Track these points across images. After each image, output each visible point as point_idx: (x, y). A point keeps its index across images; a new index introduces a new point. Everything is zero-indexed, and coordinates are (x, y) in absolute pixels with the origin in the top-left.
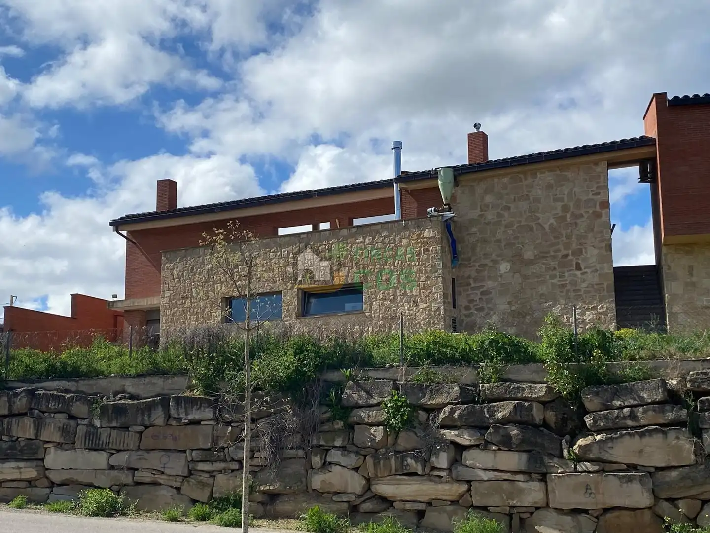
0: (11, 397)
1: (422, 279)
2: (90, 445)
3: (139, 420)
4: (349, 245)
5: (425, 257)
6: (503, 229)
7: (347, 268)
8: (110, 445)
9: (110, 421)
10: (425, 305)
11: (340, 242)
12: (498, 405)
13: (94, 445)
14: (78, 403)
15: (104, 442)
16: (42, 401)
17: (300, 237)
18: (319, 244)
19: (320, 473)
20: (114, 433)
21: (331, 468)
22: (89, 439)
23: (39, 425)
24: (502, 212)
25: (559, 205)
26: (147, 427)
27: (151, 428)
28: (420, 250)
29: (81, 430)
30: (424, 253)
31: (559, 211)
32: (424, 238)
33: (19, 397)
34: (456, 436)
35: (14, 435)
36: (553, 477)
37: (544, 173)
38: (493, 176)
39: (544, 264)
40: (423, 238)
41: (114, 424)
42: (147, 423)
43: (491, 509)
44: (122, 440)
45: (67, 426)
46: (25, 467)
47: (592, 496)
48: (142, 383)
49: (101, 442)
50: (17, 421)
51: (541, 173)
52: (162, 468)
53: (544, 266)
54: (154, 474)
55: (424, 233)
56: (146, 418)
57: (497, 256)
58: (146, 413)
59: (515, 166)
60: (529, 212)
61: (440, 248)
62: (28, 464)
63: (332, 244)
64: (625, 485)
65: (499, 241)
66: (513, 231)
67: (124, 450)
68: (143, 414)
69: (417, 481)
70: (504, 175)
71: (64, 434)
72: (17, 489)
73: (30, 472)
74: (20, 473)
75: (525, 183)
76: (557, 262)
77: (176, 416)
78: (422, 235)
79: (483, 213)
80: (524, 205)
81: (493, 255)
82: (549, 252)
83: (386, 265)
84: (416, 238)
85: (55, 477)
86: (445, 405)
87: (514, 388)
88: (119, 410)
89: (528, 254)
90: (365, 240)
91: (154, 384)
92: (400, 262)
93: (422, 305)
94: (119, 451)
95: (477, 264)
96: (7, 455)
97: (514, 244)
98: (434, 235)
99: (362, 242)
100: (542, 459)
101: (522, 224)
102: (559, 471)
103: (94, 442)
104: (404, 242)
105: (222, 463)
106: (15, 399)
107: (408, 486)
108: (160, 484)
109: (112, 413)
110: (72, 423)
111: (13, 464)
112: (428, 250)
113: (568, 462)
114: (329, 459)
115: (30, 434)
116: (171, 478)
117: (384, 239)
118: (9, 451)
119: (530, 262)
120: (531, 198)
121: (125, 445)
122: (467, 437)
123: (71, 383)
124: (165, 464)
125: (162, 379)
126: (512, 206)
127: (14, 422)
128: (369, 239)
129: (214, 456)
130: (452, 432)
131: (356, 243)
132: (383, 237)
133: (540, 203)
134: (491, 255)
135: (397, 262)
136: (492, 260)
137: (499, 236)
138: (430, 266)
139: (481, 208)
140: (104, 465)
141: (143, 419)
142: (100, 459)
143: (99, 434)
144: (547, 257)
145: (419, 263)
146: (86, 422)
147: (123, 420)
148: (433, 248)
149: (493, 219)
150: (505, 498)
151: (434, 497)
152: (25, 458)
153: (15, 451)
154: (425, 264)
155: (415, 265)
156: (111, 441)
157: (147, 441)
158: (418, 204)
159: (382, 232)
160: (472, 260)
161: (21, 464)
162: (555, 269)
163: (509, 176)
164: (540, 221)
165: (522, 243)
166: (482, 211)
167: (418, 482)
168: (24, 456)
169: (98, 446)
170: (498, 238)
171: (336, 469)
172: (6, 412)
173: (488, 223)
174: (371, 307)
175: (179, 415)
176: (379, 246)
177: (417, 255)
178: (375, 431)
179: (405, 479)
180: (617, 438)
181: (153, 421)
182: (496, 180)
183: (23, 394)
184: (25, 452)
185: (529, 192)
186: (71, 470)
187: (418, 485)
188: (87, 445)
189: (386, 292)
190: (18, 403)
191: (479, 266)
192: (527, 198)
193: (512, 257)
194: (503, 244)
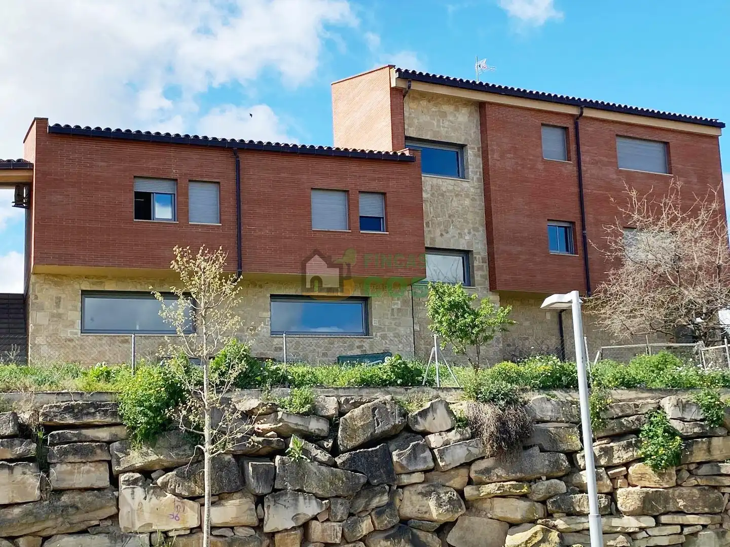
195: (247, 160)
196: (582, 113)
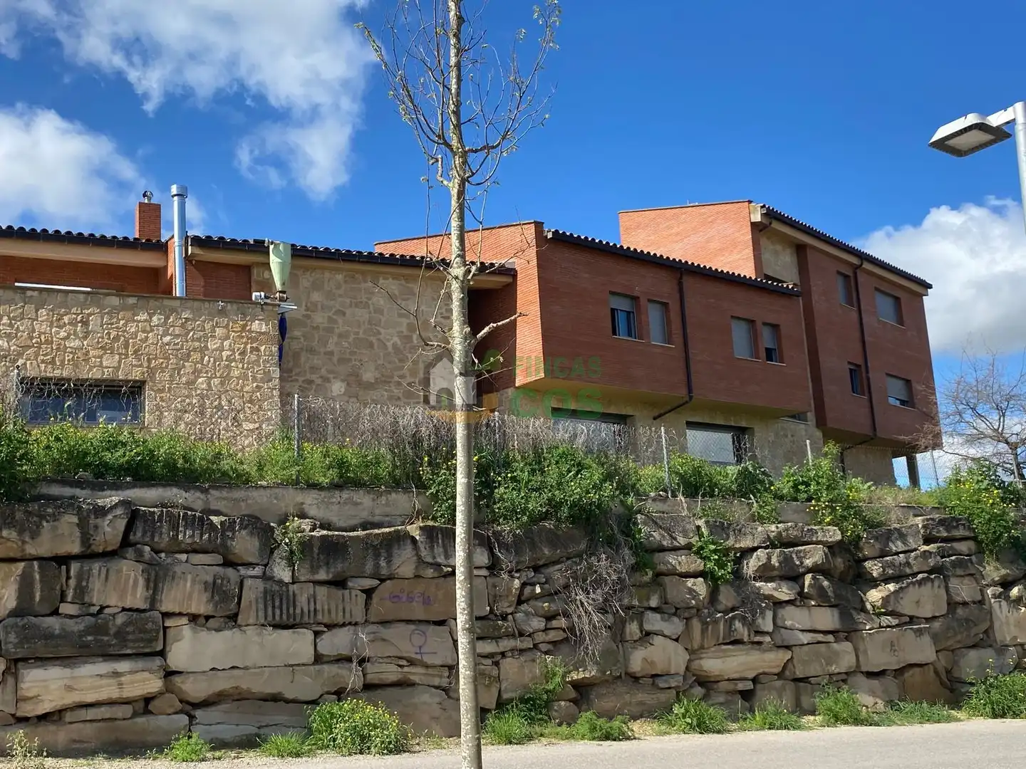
0: (89, 516)
1: (247, 389)
2: (277, 618)
3: (369, 567)
4: (122, 322)
5: (253, 359)
6: (336, 338)
7: (117, 357)
8: (320, 617)
9: (314, 570)
10: (251, 426)
11: (105, 313)
12: (805, 550)
13: (285, 617)
14: (244, 532)
15: (306, 610)
16: (161, 527)
17: (24, 293)
18: (63, 310)
19: (639, 647)
20: (322, 591)
21: (653, 640)
22: (274, 607)
23: (156, 578)
24: (335, 317)
25: (405, 321)
26: (382, 581)
27: (388, 581)
28: (245, 348)
29: (253, 590)
30: (251, 352)
31: (404, 329)
32: (253, 332)
33: (110, 517)
34: (775, 589)
35: (94, 601)
36: (865, 635)
37: (387, 279)
38: (323, 268)
39: (386, 390)
40: (250, 331)
41: (322, 575)
42: (384, 572)
43: (812, 680)
44: (341, 608)
45: (223, 579)
46: (131, 672)
47: (896, 653)
48: (334, 500)
49: (298, 611)
50: (104, 571)
51: (384, 279)
52: (417, 653)
53: (386, 393)
54: (400, 666)
55: (251, 325)
56: (383, 563)
57: (329, 372)
58: (384, 554)
59: (362, 262)
60: (368, 324)
61: (276, 349)
62: (140, 664)
63: (90, 315)
64: (918, 638)
65: (331, 353)
66: (349, 343)
67: (344, 625)
68: (377, 556)
69: (741, 650)
70: (338, 270)
71: (217, 598)
72: (110, 724)
73: (144, 681)
74: (120, 684)
75: (363, 285)
76: (402, 391)
77: (429, 560)
78: (248, 328)
79: (309, 313)
80: (362, 314)
81: (323, 370)
82: (392, 377)
83: (188, 361)
84: (239, 329)
85: (195, 689)
86: (755, 549)
87: (808, 529)
88: (332, 549)
89: (368, 376)
90: (151, 318)
91: (356, 504)
92: (212, 359)
93: (247, 426)
94: (330, 627)
95: (301, 379)
96: (86, 646)
97: (350, 360)
98: (268, 331)
99: (145, 321)
100: (851, 615)
101: (359, 336)
102: (867, 628)
103: (285, 611)
104: (219, 331)
105: (511, 640)
106: (99, 521)
107: (735, 658)
108: (413, 684)
109: (318, 555)
110: (230, 572)
111: (103, 667)
112: (257, 349)
113: (873, 616)
114: (647, 627)
115: (138, 598)
116: (430, 671)
117: (186, 322)
118: (89, 638)
119: (370, 386)
120: (371, 307)
121: (348, 615)
122: (786, 591)
123: (192, 492)
124: (420, 647)
125: (372, 496)
126: (348, 312)
127: (95, 572)
128: (159, 319)
129: (501, 628)
130: (769, 584)
131: (134, 321)
132: (184, 320)
133: (383, 315)
134: (321, 369)
135: (206, 358)
136: (321, 377)
137: (331, 346)
138: (262, 372)
139: (306, 306)
140: (308, 655)
141: (377, 566)
142: (299, 644)
143: (291, 593)
144: (390, 382)
145: (243, 365)
146: (257, 571)
147: (339, 567)
148: (266, 347)
149: (323, 323)
150: (824, 664)
151: (761, 671)
152: (129, 651)
153: (106, 638)
154: (253, 367)
155: (237, 367)
156: (318, 607)
157: (380, 606)
158: (205, 282)
159: (182, 311)
160: (294, 373)
161: (123, 666)
162: (399, 398)
163: (344, 274)
164: (381, 337)
165: (361, 360)
166: (307, 309)
167: (744, 652)
168: (128, 648)
169: (294, 619)
170: (329, 350)
171: (658, 640)
172: (76, 548)
173: (317, 328)
174: (160, 420)
175: (434, 558)
176: (177, 332)
177: (239, 354)
178: (694, 584)
179: (729, 649)
180: (906, 587)
181: (395, 570)
182: (327, 274)
183: (119, 511)
184: (130, 637)
185: (369, 299)
186: (236, 672)
187: (744, 657)
188: (270, 618)
189: (187, 400)
190: (108, 529)
191: (303, 381)
192: (366, 306)
193: (348, 375)
194: (335, 359)
195: (688, 282)
196: (862, 264)
